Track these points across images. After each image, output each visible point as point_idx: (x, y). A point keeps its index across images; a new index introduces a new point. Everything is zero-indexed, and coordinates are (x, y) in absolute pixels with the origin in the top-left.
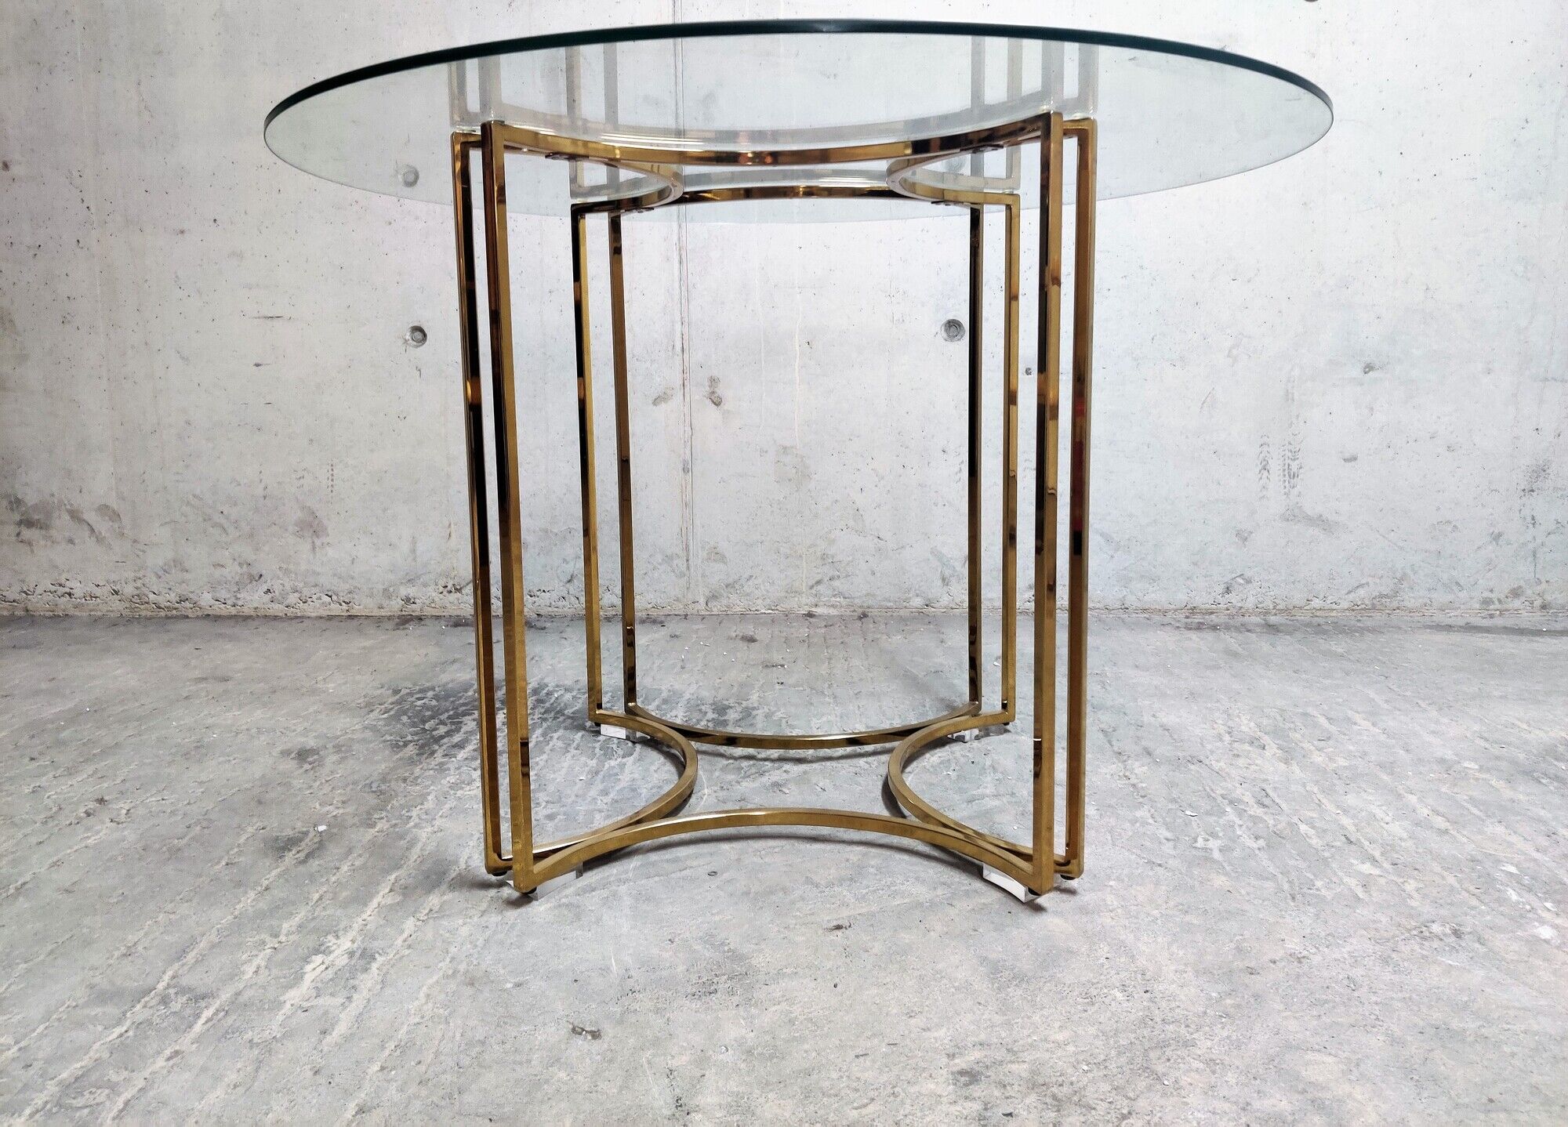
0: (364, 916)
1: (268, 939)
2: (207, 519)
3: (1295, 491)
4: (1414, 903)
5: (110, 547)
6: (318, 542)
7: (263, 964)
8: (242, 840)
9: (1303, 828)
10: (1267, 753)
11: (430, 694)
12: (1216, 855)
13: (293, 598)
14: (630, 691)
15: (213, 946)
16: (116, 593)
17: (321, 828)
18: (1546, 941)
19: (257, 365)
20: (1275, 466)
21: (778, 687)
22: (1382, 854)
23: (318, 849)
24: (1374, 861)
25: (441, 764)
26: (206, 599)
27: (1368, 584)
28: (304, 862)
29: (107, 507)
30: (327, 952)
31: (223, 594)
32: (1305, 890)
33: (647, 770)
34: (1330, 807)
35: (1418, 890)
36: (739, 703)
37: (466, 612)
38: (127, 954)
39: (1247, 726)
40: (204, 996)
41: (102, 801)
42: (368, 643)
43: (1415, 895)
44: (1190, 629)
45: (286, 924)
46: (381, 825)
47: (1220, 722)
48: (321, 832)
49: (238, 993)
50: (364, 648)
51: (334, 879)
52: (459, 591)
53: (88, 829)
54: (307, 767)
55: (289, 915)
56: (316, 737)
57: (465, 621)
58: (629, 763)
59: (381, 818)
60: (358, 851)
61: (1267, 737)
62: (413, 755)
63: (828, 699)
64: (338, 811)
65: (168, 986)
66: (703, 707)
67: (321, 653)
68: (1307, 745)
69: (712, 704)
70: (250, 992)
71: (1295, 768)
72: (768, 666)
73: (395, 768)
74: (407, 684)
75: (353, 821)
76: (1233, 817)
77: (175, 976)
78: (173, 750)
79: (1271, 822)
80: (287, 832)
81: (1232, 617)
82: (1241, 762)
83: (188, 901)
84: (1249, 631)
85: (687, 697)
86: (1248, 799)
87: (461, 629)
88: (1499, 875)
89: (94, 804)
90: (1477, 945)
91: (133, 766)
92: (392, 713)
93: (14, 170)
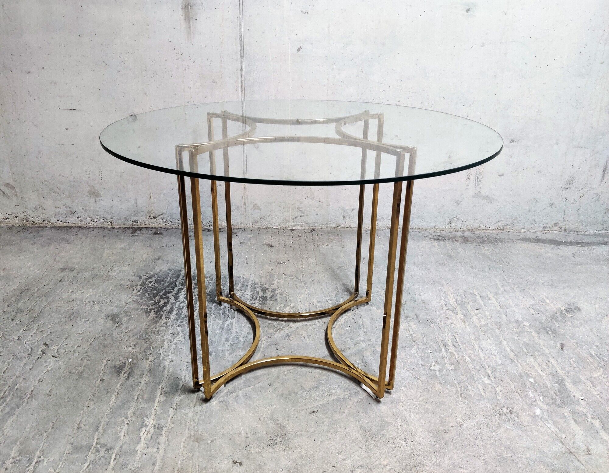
0: (155, 408)
1: (125, 420)
2: (51, 190)
3: (479, 187)
4: (499, 398)
5: (12, 199)
6: (97, 199)
7: (126, 432)
8: (103, 368)
9: (467, 359)
10: (458, 317)
11: (154, 279)
12: (438, 374)
13: (89, 220)
14: (231, 289)
15: (107, 424)
16: (17, 217)
17: (130, 360)
18: (538, 416)
19: (67, 129)
20: (472, 177)
21: (284, 276)
22: (492, 373)
23: (131, 372)
24: (489, 377)
25: (166, 323)
26: (54, 220)
27: (502, 221)
28: (127, 379)
29: (9, 184)
30: (145, 426)
31: (60, 218)
32: (465, 392)
33: (241, 327)
34: (477, 347)
35: (501, 391)
36: (270, 286)
37: (158, 226)
38: (79, 428)
39: (452, 302)
40: (110, 449)
41: (46, 345)
42: (123, 245)
43: (500, 393)
44: (435, 240)
45: (129, 413)
46: (151, 358)
47: (443, 298)
48: (130, 363)
49: (121, 447)
50: (122, 249)
51: (140, 388)
52: (155, 218)
53: (46, 361)
54: (117, 325)
55: (129, 408)
56: (116, 306)
57: (158, 231)
58: (234, 323)
59: (150, 355)
60: (145, 373)
61: (458, 308)
62: (154, 318)
63: (303, 284)
64: (134, 351)
65: (97, 444)
66: (257, 289)
67: (106, 252)
68: (472, 312)
69: (260, 287)
70: (125, 447)
71: (467, 325)
72: (279, 263)
73: (149, 326)
74: (143, 273)
75: (140, 356)
76: (444, 353)
77: (98, 439)
78: (64, 315)
79: (457, 356)
80: (118, 363)
81: (451, 232)
82: (449, 322)
83: (93, 400)
84: (456, 241)
85: (251, 282)
86: (450, 343)
87: (157, 236)
88: (528, 384)
89: (44, 347)
90: (516, 418)
91: (52, 325)
92: (141, 291)
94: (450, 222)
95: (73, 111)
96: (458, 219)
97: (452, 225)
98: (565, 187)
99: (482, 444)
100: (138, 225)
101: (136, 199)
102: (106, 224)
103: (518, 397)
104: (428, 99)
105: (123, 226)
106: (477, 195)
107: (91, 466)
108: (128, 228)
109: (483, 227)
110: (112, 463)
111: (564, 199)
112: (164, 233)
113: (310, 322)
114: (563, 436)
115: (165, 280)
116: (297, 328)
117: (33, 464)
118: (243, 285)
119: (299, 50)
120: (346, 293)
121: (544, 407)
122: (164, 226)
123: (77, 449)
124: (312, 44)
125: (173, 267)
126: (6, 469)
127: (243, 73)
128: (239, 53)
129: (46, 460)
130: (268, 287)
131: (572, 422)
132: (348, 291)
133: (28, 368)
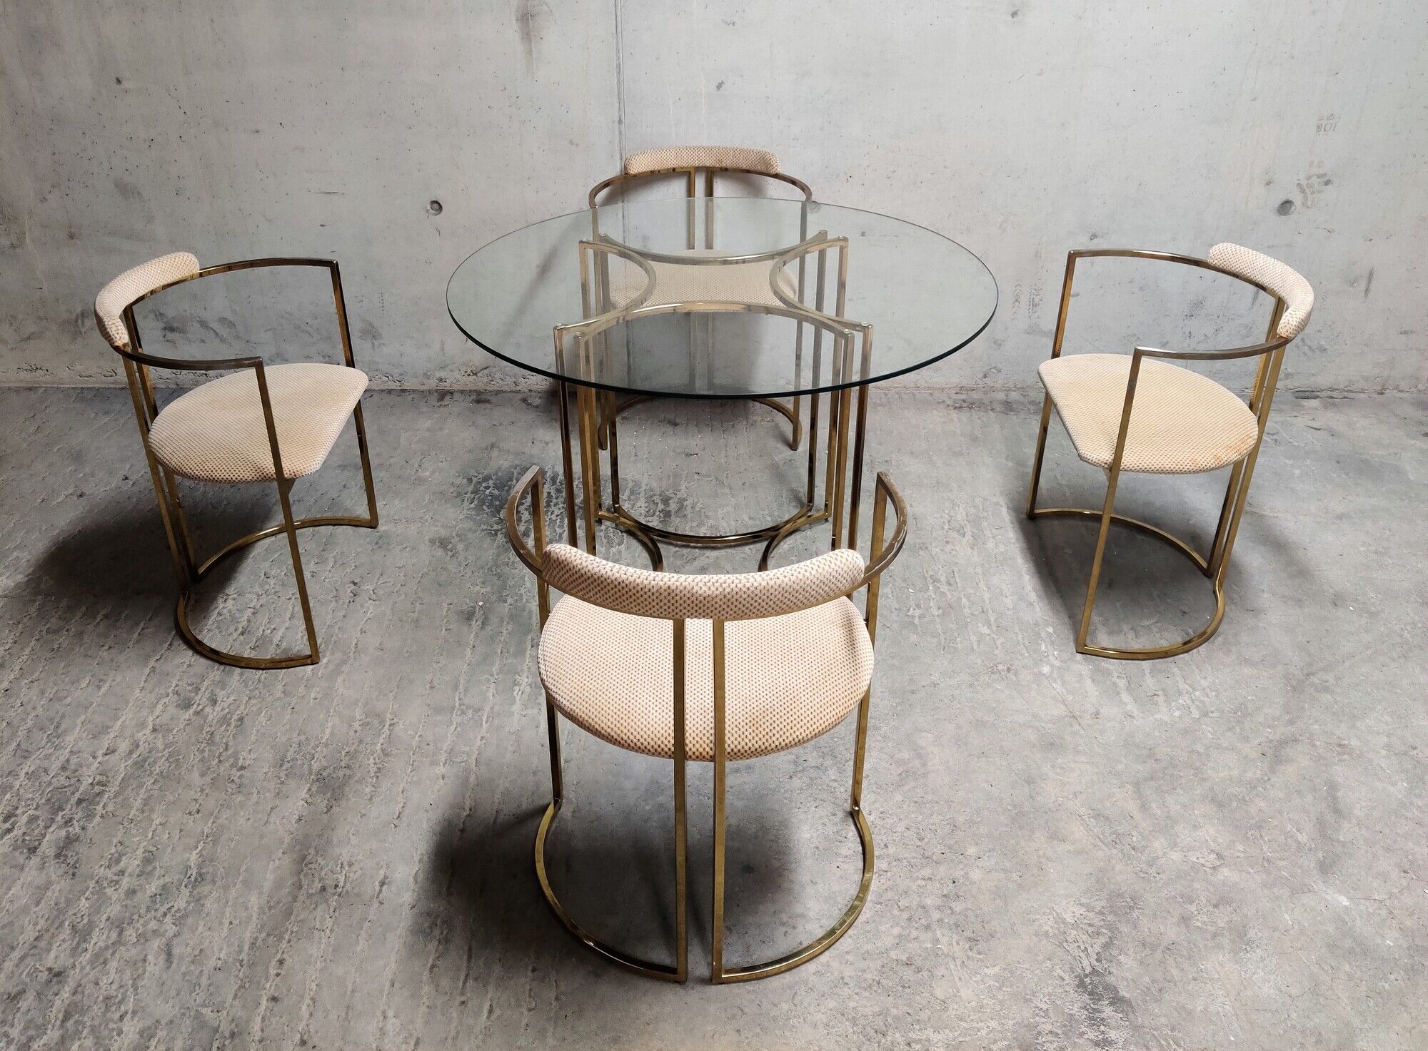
0: (527, 663)
1: (490, 678)
2: (297, 327)
3: (1036, 315)
4: (997, 652)
5: (230, 345)
6: (376, 343)
7: (495, 692)
8: (445, 614)
9: (964, 600)
10: (965, 540)
11: (491, 482)
12: (916, 621)
14: (616, 498)
15: (468, 682)
17: (481, 604)
18: (1044, 674)
19: (322, 226)
20: (1024, 299)
21: (696, 477)
22: (995, 620)
23: (486, 618)
24: (989, 625)
28: (482, 628)
29: (226, 319)
30: (519, 684)
32: (951, 644)
33: (633, 556)
34: (982, 585)
35: (1002, 643)
36: (675, 494)
37: (481, 387)
38: (432, 688)
39: (960, 515)
40: (478, 710)
41: (355, 584)
42: (428, 424)
43: (1000, 647)
44: (955, 408)
45: (494, 669)
46: (510, 600)
47: (947, 512)
48: (481, 607)
49: (492, 708)
50: (428, 429)
51: (502, 639)
52: (475, 374)
53: (362, 606)
54: (450, 554)
55: (493, 664)
56: (443, 526)
57: (483, 397)
58: (623, 550)
59: (507, 596)
60: (506, 620)
61: (968, 525)
62: (504, 543)
63: (727, 490)
64: (483, 590)
65: (460, 705)
66: (655, 498)
67: (404, 436)
68: (988, 533)
69: (660, 495)
70: (497, 708)
71: (975, 553)
72: (688, 455)
73: (498, 555)
74: (473, 472)
75: (494, 598)
76: (931, 593)
77: (460, 699)
78: (368, 540)
79: (949, 596)
80: (465, 607)
81: (986, 393)
82: (948, 548)
83: (442, 655)
84: (992, 409)
85: (644, 487)
86: (943, 579)
87: (482, 406)
88: (1043, 634)
89: (353, 587)
90: (1014, 677)
91: (354, 555)
92: (476, 502)
93: (126, 84)
94: (985, 376)
95: (334, 195)
96: (999, 371)
97: (988, 381)
98: (1189, 314)
99: (959, 705)
100: (446, 385)
101: (443, 343)
102: (392, 385)
103: (1024, 651)
104: (945, 167)
105: (421, 388)
106: (1032, 332)
107: (459, 729)
108: (431, 392)
110: (485, 726)
111: (1187, 333)
112: (493, 399)
113: (736, 549)
114: (1070, 698)
115: (509, 483)
116: (717, 558)
117: (387, 726)
118: (632, 492)
119: (719, 86)
120: (794, 504)
121: (1057, 663)
122: (490, 388)
123: (438, 710)
124: (742, 76)
125: (517, 462)
126: (356, 731)
127: (622, 128)
128: (616, 94)
129: (401, 722)
130: (671, 495)
131: (1089, 681)
132: (798, 500)
133: (341, 614)
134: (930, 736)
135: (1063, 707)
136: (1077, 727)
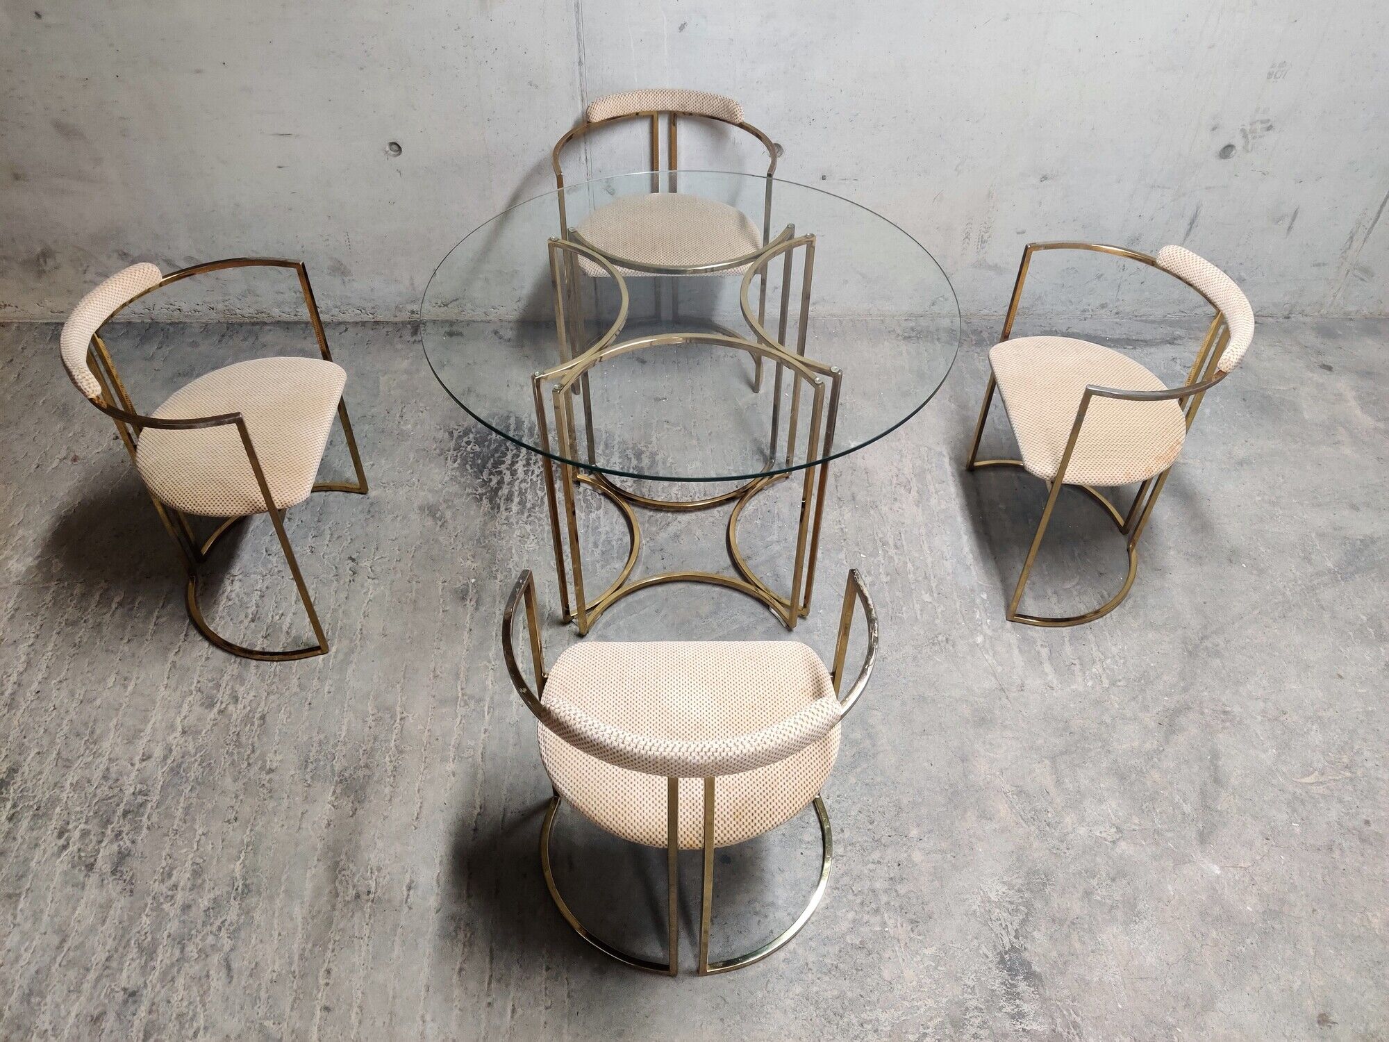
1: (488, 664)
3: (983, 251)
4: (937, 621)
5: (199, 281)
6: (346, 279)
7: (493, 679)
8: (440, 593)
9: (909, 565)
10: (911, 497)
13: (335, 311)
15: (468, 670)
16: (213, 309)
17: (473, 580)
18: (978, 645)
19: (280, 167)
20: (974, 237)
21: (666, 426)
22: (937, 587)
23: (477, 598)
24: (931, 591)
25: (507, 518)
26: (276, 312)
28: (477, 609)
29: (192, 258)
32: (898, 615)
33: (612, 523)
34: (925, 547)
35: (942, 612)
36: (647, 447)
37: (453, 317)
38: (436, 677)
39: (907, 470)
40: (479, 701)
41: (353, 560)
42: (405, 364)
43: (940, 616)
44: (904, 338)
45: (491, 655)
46: (500, 577)
47: (895, 464)
48: (474, 584)
49: (492, 698)
50: (406, 372)
51: (496, 621)
52: (446, 305)
53: (362, 586)
54: (440, 523)
55: (489, 649)
56: (430, 491)
57: (455, 328)
58: (602, 516)
59: (497, 571)
60: (498, 599)
61: (914, 480)
62: (490, 510)
63: (695, 442)
64: (474, 565)
65: (463, 695)
66: (628, 452)
67: (383, 379)
68: (931, 488)
69: (633, 448)
70: (496, 697)
71: (920, 510)
72: (657, 400)
73: (485, 524)
74: (453, 425)
75: (484, 574)
76: (881, 558)
77: (462, 689)
78: (360, 508)
79: (897, 561)
80: (459, 585)
81: (933, 320)
82: (897, 504)
83: (441, 640)
84: (938, 339)
85: (617, 439)
86: (891, 542)
87: (454, 338)
88: (978, 601)
89: (351, 564)
90: (952, 649)
91: (349, 526)
92: (459, 461)
93: (47, 19)
94: (933, 304)
95: (288, 137)
97: (936, 308)
100: (419, 317)
101: (412, 279)
102: (365, 318)
103: (961, 620)
104: (907, 111)
105: (393, 319)
106: (980, 265)
107: (463, 721)
108: (404, 324)
109: (985, 312)
110: (487, 717)
111: (1122, 267)
112: (465, 331)
113: (706, 512)
114: (1000, 669)
115: (489, 438)
116: (689, 523)
117: (398, 721)
118: (607, 446)
119: (682, 28)
120: (757, 457)
121: (990, 633)
122: (461, 318)
123: (443, 702)
124: (705, 17)
125: (495, 410)
126: (370, 728)
127: (583, 70)
128: (576, 34)
129: (410, 716)
130: (644, 449)
131: (1016, 651)
132: (761, 452)
133: (343, 595)
134: (879, 714)
135: (993, 679)
136: (1005, 701)
